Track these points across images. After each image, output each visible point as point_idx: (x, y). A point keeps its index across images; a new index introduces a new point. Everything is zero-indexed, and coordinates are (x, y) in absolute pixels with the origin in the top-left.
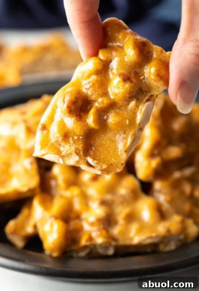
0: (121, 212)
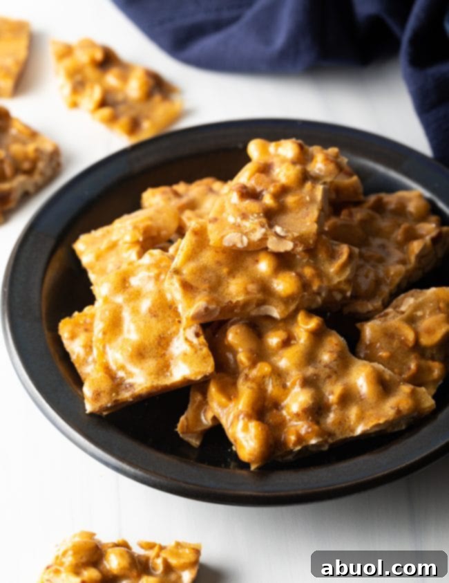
0: (333, 393)
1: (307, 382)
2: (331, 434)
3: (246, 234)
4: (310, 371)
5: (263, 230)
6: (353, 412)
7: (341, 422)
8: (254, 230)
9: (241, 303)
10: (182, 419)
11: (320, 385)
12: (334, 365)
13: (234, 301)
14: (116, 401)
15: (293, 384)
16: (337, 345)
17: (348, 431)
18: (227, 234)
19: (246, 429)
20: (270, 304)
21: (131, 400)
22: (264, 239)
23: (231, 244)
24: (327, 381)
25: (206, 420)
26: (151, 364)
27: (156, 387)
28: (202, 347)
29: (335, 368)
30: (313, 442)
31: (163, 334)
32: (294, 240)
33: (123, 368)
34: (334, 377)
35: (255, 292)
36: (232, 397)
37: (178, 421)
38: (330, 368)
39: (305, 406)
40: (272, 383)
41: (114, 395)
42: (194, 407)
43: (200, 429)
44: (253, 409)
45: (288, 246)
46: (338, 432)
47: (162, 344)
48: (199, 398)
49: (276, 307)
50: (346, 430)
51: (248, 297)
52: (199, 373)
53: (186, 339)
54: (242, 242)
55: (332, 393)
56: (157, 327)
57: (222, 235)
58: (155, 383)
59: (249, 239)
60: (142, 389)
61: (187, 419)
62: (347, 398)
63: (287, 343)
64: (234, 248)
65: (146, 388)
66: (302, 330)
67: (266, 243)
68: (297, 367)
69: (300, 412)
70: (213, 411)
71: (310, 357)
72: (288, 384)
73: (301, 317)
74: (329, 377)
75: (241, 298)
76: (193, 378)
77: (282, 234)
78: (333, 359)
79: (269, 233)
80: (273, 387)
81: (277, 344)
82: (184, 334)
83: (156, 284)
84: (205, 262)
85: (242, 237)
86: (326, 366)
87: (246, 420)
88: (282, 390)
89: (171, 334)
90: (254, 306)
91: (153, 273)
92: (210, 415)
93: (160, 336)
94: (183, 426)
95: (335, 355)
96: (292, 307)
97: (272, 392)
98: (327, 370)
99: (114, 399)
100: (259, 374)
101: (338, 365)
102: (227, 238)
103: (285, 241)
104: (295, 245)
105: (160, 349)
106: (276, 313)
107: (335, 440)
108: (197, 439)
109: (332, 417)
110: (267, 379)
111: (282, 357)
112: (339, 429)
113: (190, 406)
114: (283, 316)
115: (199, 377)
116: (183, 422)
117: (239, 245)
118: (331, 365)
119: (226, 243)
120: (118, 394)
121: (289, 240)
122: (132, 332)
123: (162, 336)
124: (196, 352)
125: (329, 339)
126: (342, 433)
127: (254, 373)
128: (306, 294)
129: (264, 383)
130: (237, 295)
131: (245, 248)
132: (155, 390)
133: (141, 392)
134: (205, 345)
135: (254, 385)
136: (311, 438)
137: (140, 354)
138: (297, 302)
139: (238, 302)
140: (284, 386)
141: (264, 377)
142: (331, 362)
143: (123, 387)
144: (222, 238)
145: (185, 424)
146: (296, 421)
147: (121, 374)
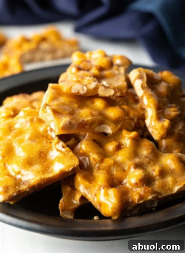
1: (137, 166)
2: (159, 193)
3: (85, 85)
4: (137, 160)
5: (96, 83)
6: (169, 180)
7: (164, 186)
8: (90, 83)
9: (90, 122)
10: (61, 201)
11: (145, 167)
12: (150, 156)
13: (85, 120)
14: (19, 191)
15: (129, 168)
16: (149, 145)
17: (169, 191)
18: (74, 85)
19: (106, 194)
20: (106, 124)
21: (28, 190)
22: (96, 88)
23: (76, 92)
24: (149, 165)
25: (76, 201)
26: (37, 167)
27: (44, 179)
28: (68, 152)
29: (152, 158)
30: (150, 197)
31: (42, 150)
32: (114, 89)
33: (19, 173)
34: (152, 163)
35: (97, 115)
36: (92, 182)
37: (59, 203)
38: (149, 158)
39: (140, 177)
40: (116, 169)
41: (17, 187)
42: (67, 194)
43: (72, 207)
44: (108, 183)
45: (111, 92)
46: (163, 192)
47: (42, 156)
48: (69, 189)
49: (110, 126)
50: (167, 191)
51: (93, 118)
52: (71, 166)
53: (57, 150)
54: (83, 90)
55: (154, 170)
56: (37, 147)
57: (70, 86)
58: (43, 177)
59: (87, 88)
60: (35, 182)
61: (64, 201)
62: (163, 173)
63: (119, 147)
64: (78, 94)
65: (38, 180)
66: (126, 138)
67: (97, 91)
68: (129, 159)
69: (138, 182)
70: (80, 192)
71: (135, 153)
72: (126, 168)
73: (124, 132)
74: (149, 163)
75: (89, 118)
76: (67, 170)
77: (107, 85)
78: (149, 153)
79: (99, 84)
80: (117, 171)
81: (113, 149)
82: (55, 147)
83: (31, 125)
84: (63, 102)
85: (83, 87)
86: (146, 157)
87: (106, 189)
88: (122, 172)
89: (47, 149)
90: (97, 124)
91: (28, 118)
92: (78, 197)
93: (40, 151)
94: (62, 206)
95: (150, 151)
96: (119, 126)
97: (116, 174)
98: (147, 159)
99: (17, 190)
100: (106, 166)
101: (153, 156)
102: (74, 87)
103: (109, 90)
104: (115, 92)
105: (41, 159)
106: (109, 130)
107: (162, 196)
108: (71, 215)
109: (157, 184)
110: (112, 168)
111: (118, 156)
112: (163, 190)
113: (63, 194)
114: (114, 131)
115: (71, 169)
116: (62, 203)
117: (82, 92)
118: (149, 156)
119: (73, 91)
120: (19, 187)
121: (111, 89)
122: (20, 153)
123: (41, 151)
124: (65, 155)
125: (144, 143)
126: (165, 192)
127: (104, 165)
128: (126, 118)
129: (110, 170)
130: (87, 116)
131: (85, 94)
132: (42, 182)
133: (34, 184)
134: (70, 151)
135: (104, 171)
136: (148, 196)
137: (29, 163)
138: (121, 124)
139: (87, 121)
140: (124, 171)
141: (110, 167)
142: (148, 155)
143: (22, 183)
144: (71, 87)
145: (63, 204)
146: (136, 188)
147: (18, 177)
